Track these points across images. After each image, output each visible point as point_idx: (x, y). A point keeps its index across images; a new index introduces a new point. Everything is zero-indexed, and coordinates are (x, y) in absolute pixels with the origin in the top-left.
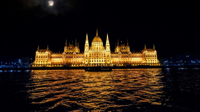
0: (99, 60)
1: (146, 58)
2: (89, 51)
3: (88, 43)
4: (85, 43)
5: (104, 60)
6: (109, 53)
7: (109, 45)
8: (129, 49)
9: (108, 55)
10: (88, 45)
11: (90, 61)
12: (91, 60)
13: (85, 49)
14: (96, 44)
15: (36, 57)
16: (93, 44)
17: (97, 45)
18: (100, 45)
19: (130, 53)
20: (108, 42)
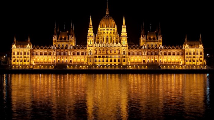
0: (109, 59)
1: (186, 56)
2: (95, 45)
3: (92, 31)
4: (88, 32)
5: (117, 59)
6: (125, 48)
7: (126, 34)
8: (161, 40)
9: (124, 51)
10: (92, 34)
11: (96, 61)
12: (98, 59)
13: (88, 41)
14: (106, 31)
15: (12, 54)
16: (101, 30)
17: (107, 33)
18: (112, 32)
19: (161, 48)
20: (124, 30)
